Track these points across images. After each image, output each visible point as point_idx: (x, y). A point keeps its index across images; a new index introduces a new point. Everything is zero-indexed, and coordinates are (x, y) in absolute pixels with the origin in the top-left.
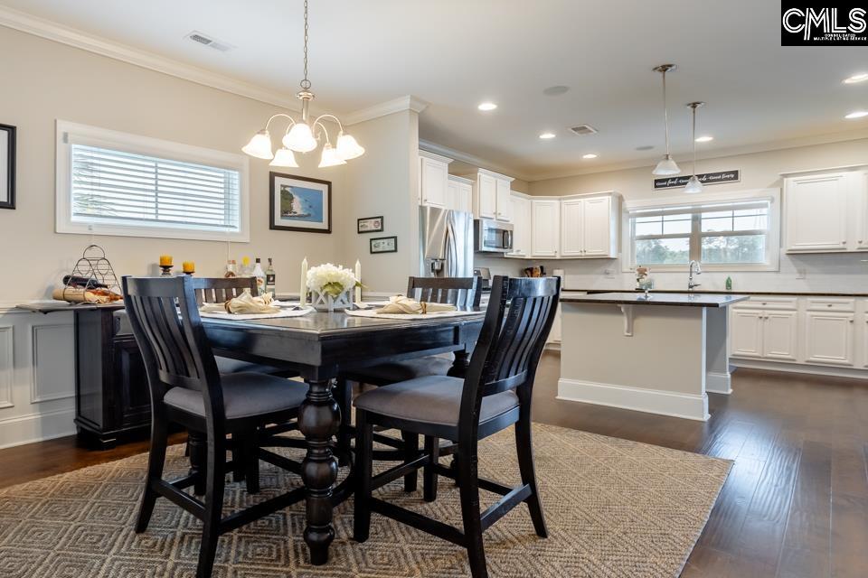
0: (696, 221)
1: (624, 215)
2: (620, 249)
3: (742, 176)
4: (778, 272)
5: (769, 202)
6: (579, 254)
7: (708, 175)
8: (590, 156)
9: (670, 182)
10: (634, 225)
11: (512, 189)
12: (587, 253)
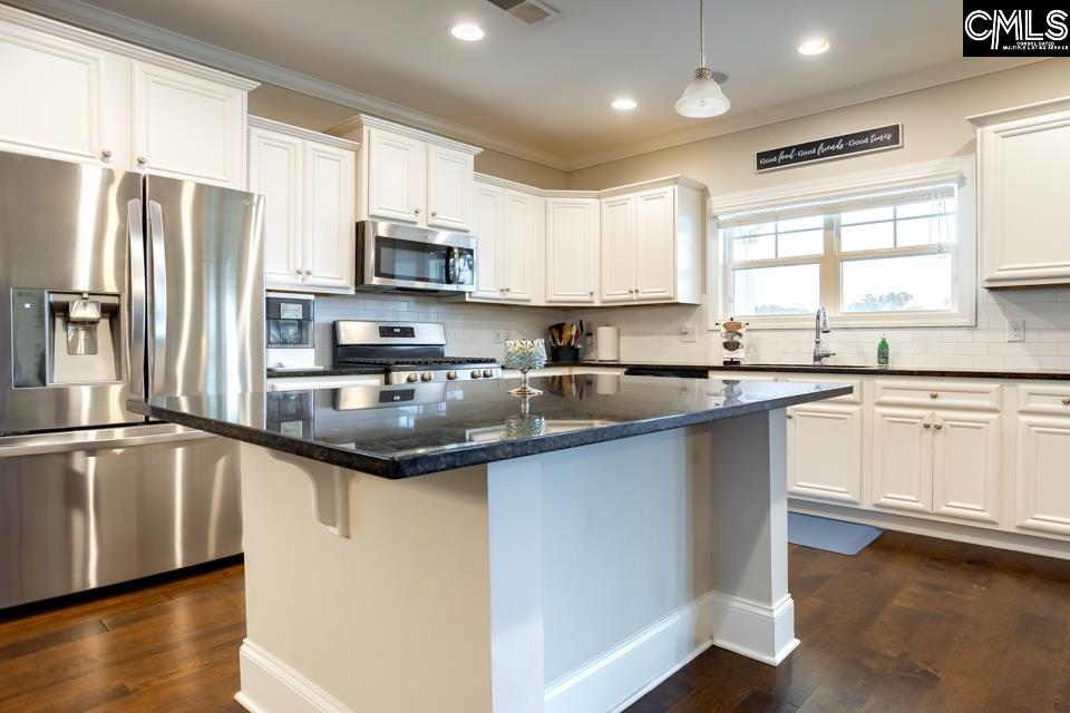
0: (832, 230)
1: (710, 224)
2: (703, 286)
3: (906, 136)
4: (974, 327)
5: (954, 185)
6: (629, 296)
7: (846, 138)
8: (624, 104)
9: (782, 157)
10: (728, 242)
11: (477, 168)
12: (641, 295)
